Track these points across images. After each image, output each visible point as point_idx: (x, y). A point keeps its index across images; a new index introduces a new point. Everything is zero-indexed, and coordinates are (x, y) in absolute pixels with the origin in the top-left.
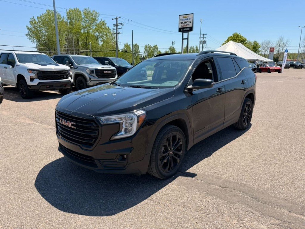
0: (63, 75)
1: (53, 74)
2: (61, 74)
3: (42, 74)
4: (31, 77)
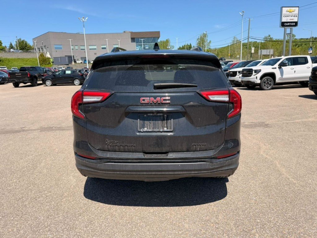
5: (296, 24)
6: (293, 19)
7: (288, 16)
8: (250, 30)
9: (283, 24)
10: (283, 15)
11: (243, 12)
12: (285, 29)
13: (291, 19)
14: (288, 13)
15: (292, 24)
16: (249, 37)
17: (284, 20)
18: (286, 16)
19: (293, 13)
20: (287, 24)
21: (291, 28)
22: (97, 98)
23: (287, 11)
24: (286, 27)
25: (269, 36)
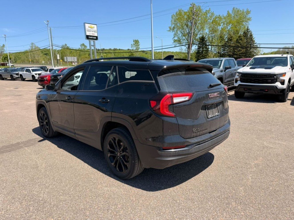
0: (267, 80)
1: (253, 77)
2: (263, 77)
3: (244, 77)
4: (237, 79)
5: (97, 38)
6: (94, 34)
7: (90, 31)
8: (52, 38)
9: (88, 37)
10: (86, 30)
11: (48, 21)
12: (89, 41)
13: (93, 34)
14: (90, 28)
15: (94, 38)
16: (53, 45)
17: (88, 33)
18: (89, 31)
19: (93, 29)
20: (90, 38)
21: (94, 41)
22: (184, 98)
23: (89, 27)
24: (90, 40)
25: (66, 45)
